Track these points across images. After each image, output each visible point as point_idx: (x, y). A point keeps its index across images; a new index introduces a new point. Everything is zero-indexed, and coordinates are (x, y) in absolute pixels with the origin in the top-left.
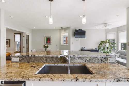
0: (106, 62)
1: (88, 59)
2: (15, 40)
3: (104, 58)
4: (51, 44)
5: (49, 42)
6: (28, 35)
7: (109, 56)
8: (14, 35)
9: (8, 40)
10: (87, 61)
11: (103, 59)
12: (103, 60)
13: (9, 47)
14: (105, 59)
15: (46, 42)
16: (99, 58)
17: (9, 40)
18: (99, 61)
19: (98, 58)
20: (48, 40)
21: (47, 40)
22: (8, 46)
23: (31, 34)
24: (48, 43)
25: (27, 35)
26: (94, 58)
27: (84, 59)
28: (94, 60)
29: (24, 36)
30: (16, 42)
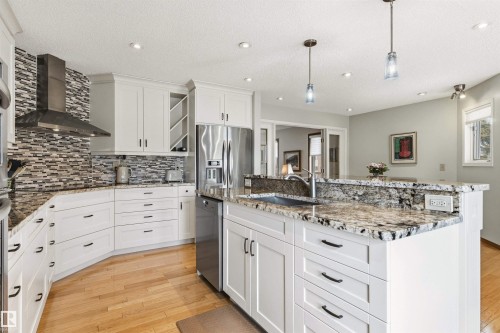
0: (419, 207)
1: (360, 193)
2: (312, 153)
3: (409, 191)
4: (414, 161)
5: (409, 153)
6: (338, 136)
7: (424, 188)
8: (309, 140)
9: (297, 154)
10: (357, 198)
11: (405, 196)
12: (406, 200)
13: (300, 171)
14: (413, 195)
15: (396, 153)
16: (393, 192)
17: (300, 152)
18: (393, 201)
19: (391, 190)
20: (404, 147)
21: (401, 147)
22: (298, 168)
23: (346, 130)
24: (401, 158)
25: (331, 136)
26: (377, 190)
27: (350, 190)
28: (378, 196)
29: (322, 141)
30: (314, 158)
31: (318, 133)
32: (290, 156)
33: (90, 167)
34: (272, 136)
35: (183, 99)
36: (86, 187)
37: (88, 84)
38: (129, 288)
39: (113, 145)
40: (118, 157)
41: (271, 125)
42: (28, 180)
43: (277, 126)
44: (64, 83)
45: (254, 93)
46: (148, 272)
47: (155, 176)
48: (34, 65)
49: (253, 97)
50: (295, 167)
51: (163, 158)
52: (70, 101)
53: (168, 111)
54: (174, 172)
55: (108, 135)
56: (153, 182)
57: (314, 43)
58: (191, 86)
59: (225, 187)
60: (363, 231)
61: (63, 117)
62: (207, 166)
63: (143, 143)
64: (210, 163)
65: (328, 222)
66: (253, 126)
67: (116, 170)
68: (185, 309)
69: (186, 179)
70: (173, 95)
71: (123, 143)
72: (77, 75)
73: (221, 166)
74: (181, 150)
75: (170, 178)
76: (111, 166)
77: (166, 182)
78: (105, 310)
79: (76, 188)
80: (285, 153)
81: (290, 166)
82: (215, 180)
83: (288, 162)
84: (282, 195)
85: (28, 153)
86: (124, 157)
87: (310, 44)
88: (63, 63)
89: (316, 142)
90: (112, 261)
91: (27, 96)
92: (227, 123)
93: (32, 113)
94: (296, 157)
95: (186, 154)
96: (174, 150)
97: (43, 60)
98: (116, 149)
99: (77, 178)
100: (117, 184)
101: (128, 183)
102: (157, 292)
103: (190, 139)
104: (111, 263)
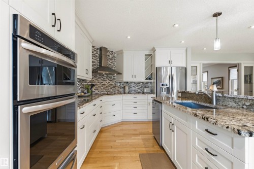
1: (248, 104)
2: (231, 78)
6: (252, 67)
8: (229, 71)
9: (221, 79)
13: (222, 89)
17: (222, 78)
22: (221, 87)
29: (238, 71)
30: (232, 81)
31: (235, 66)
32: (215, 80)
33: (115, 86)
34: (200, 70)
35: (150, 56)
36: (115, 94)
37: (115, 55)
38: (125, 135)
39: (123, 78)
40: (125, 82)
41: (199, 64)
42: (97, 91)
43: (203, 64)
44: (107, 56)
45: (187, 48)
46: (135, 130)
47: (139, 90)
48: (99, 51)
49: (186, 50)
50: (219, 87)
51: (143, 82)
52: (109, 62)
53: (144, 62)
54: (148, 89)
55: (121, 74)
56: (139, 93)
57: (220, 14)
58: (154, 50)
59: (170, 96)
60: (227, 127)
61: (107, 69)
62: (161, 86)
63: (134, 76)
64: (163, 85)
65: (207, 119)
66: (186, 66)
67: (124, 88)
68: (144, 149)
69: (152, 92)
70: (146, 55)
71: (127, 77)
72: (112, 52)
73: (168, 86)
74: (150, 79)
75: (145, 91)
76: (122, 86)
77: (143, 93)
78: (115, 141)
79: (111, 94)
80: (212, 79)
81: (215, 86)
82: (165, 93)
83: (214, 84)
84: (195, 102)
85: (97, 82)
86: (127, 82)
87: (217, 15)
88: (107, 48)
89: (234, 72)
90: (122, 123)
91: (96, 62)
92: (172, 65)
93: (98, 67)
94: (220, 81)
95: (152, 81)
96: (147, 79)
97: (101, 49)
98: (124, 79)
99: (111, 90)
100: (125, 93)
101: (129, 93)
102: (134, 139)
103: (154, 74)
104: (122, 124)
